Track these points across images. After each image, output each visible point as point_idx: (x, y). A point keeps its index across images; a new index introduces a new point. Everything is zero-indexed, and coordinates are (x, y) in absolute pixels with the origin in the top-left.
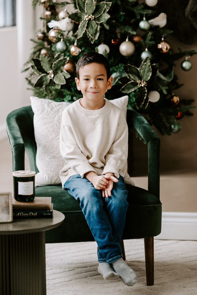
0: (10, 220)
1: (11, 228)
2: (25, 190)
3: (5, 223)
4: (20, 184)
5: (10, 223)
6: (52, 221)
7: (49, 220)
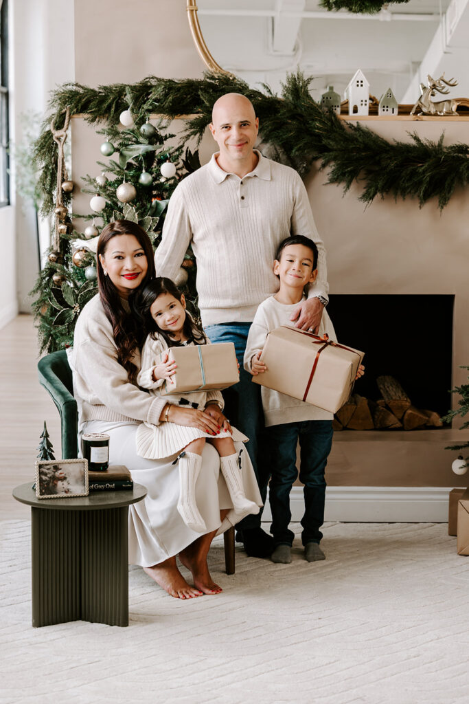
0: (86, 493)
1: (87, 502)
2: (98, 457)
3: (79, 497)
4: (93, 450)
5: (85, 496)
6: (132, 494)
7: (130, 492)
